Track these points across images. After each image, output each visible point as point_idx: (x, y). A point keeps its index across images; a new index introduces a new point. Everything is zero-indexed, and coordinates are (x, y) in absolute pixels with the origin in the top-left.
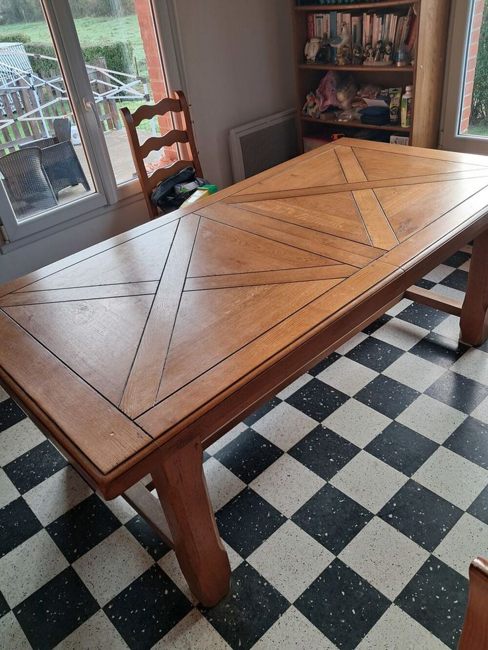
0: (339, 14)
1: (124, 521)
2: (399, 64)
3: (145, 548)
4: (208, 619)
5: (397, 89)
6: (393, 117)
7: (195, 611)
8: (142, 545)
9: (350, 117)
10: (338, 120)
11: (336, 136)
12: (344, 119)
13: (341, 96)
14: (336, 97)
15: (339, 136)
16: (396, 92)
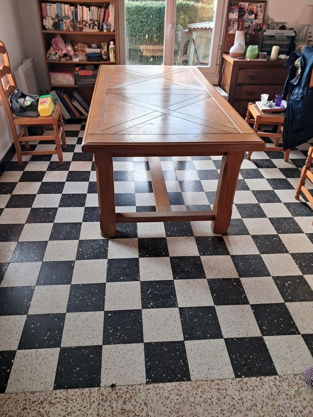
0: (63, 5)
1: (165, 236)
2: (105, 31)
5: (105, 43)
6: (104, 57)
9: (78, 59)
10: (72, 61)
11: (77, 69)
12: (76, 60)
13: (70, 48)
14: (67, 49)
15: (79, 69)
16: (104, 45)
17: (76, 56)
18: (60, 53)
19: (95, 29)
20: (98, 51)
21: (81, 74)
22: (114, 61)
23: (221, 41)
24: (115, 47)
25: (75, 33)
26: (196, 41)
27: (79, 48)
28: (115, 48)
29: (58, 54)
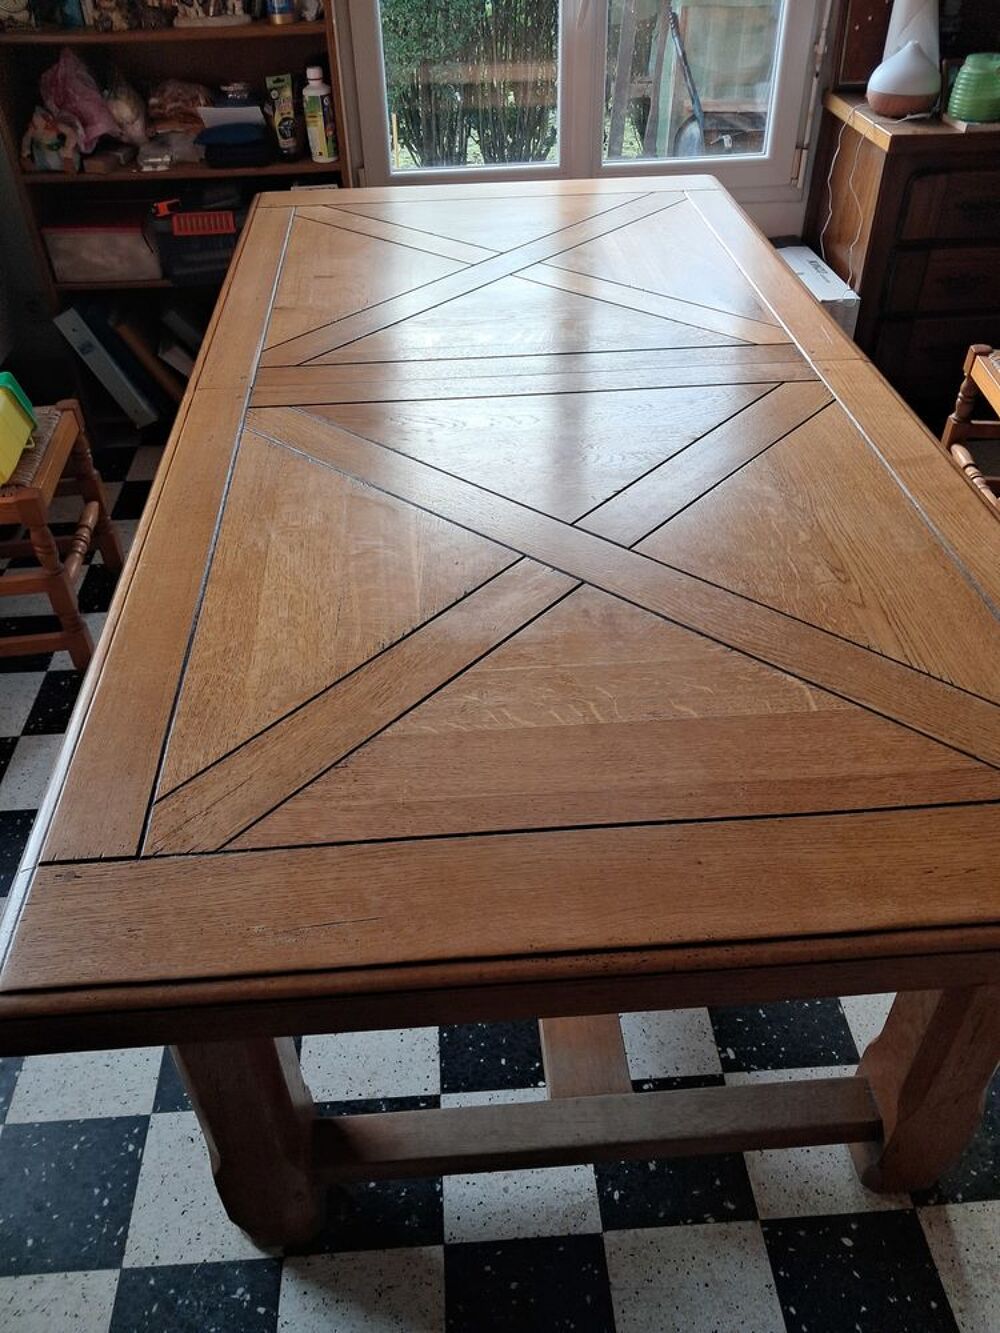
2: (278, 19)
3: (704, 1221)
4: (956, 1201)
5: (281, 77)
6: (287, 144)
7: (924, 1215)
8: (691, 1224)
9: (167, 159)
10: (139, 169)
11: (163, 207)
12: (155, 165)
13: (124, 110)
14: (110, 113)
15: (170, 207)
16: (280, 85)
17: (159, 142)
18: (78, 137)
19: (229, 12)
20: (253, 114)
21: (180, 229)
22: (332, 159)
23: (823, 34)
24: (330, 95)
25: (139, 36)
26: (685, 22)
27: (169, 107)
28: (331, 99)
29: (71, 143)
